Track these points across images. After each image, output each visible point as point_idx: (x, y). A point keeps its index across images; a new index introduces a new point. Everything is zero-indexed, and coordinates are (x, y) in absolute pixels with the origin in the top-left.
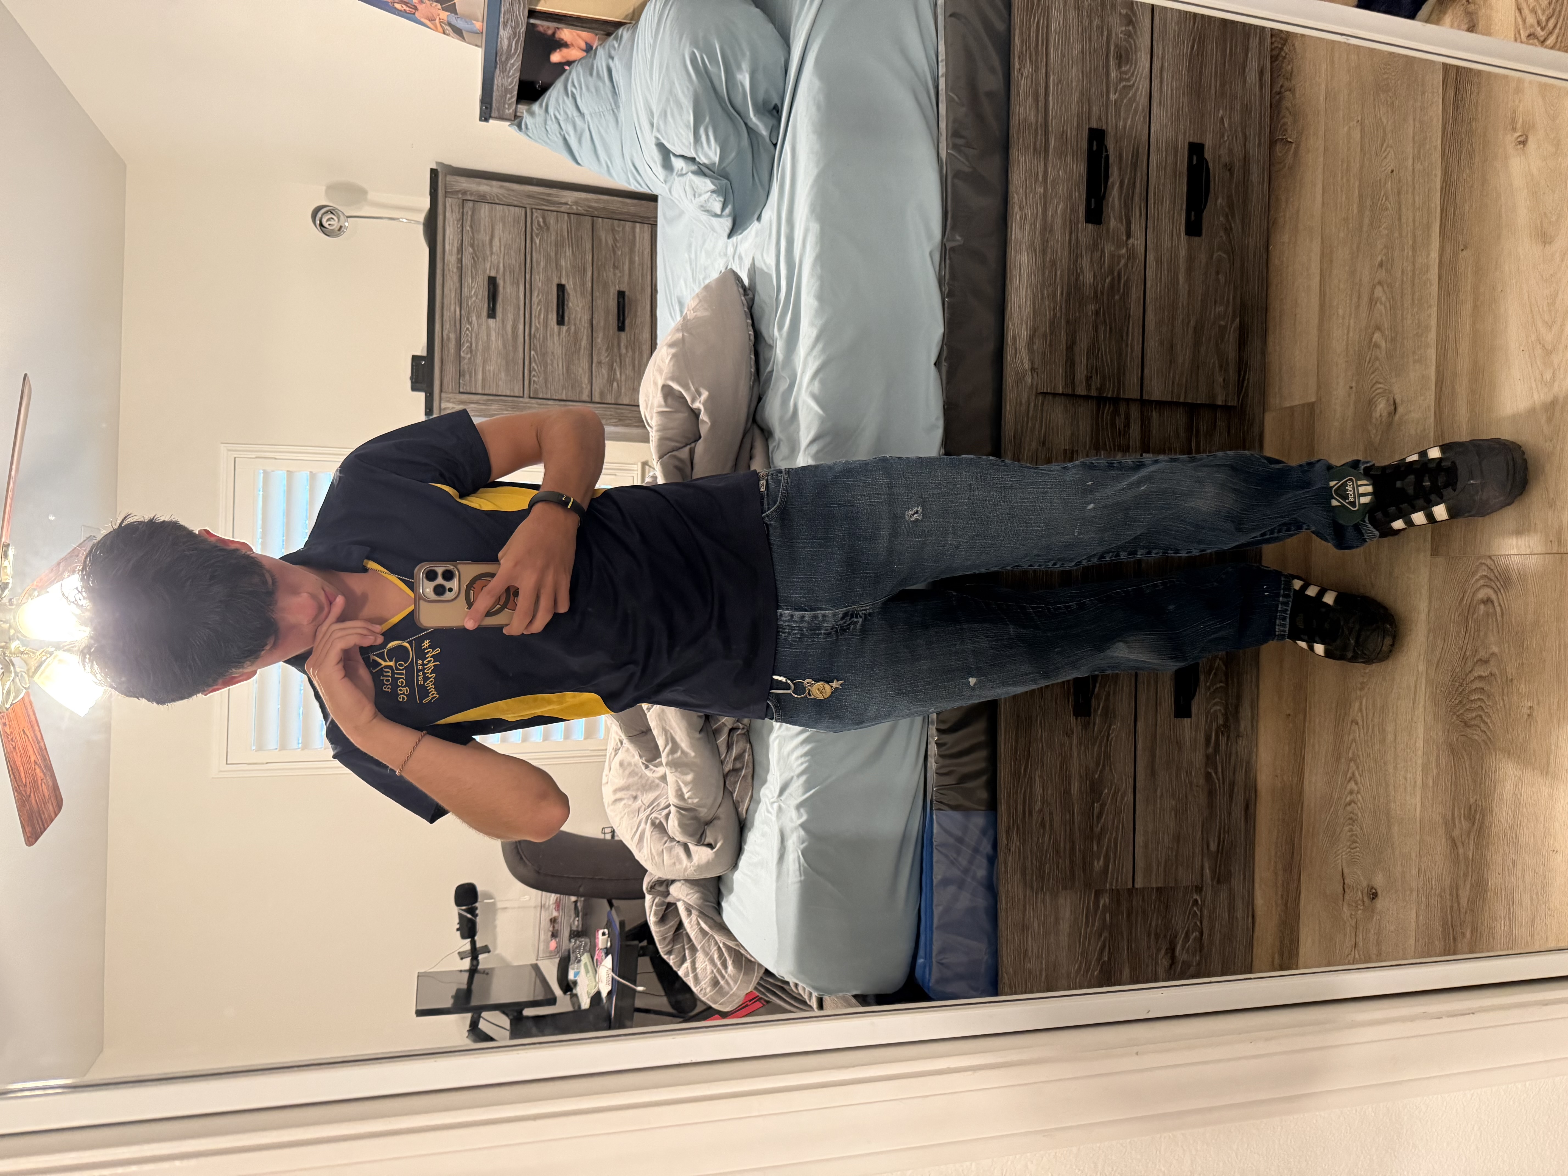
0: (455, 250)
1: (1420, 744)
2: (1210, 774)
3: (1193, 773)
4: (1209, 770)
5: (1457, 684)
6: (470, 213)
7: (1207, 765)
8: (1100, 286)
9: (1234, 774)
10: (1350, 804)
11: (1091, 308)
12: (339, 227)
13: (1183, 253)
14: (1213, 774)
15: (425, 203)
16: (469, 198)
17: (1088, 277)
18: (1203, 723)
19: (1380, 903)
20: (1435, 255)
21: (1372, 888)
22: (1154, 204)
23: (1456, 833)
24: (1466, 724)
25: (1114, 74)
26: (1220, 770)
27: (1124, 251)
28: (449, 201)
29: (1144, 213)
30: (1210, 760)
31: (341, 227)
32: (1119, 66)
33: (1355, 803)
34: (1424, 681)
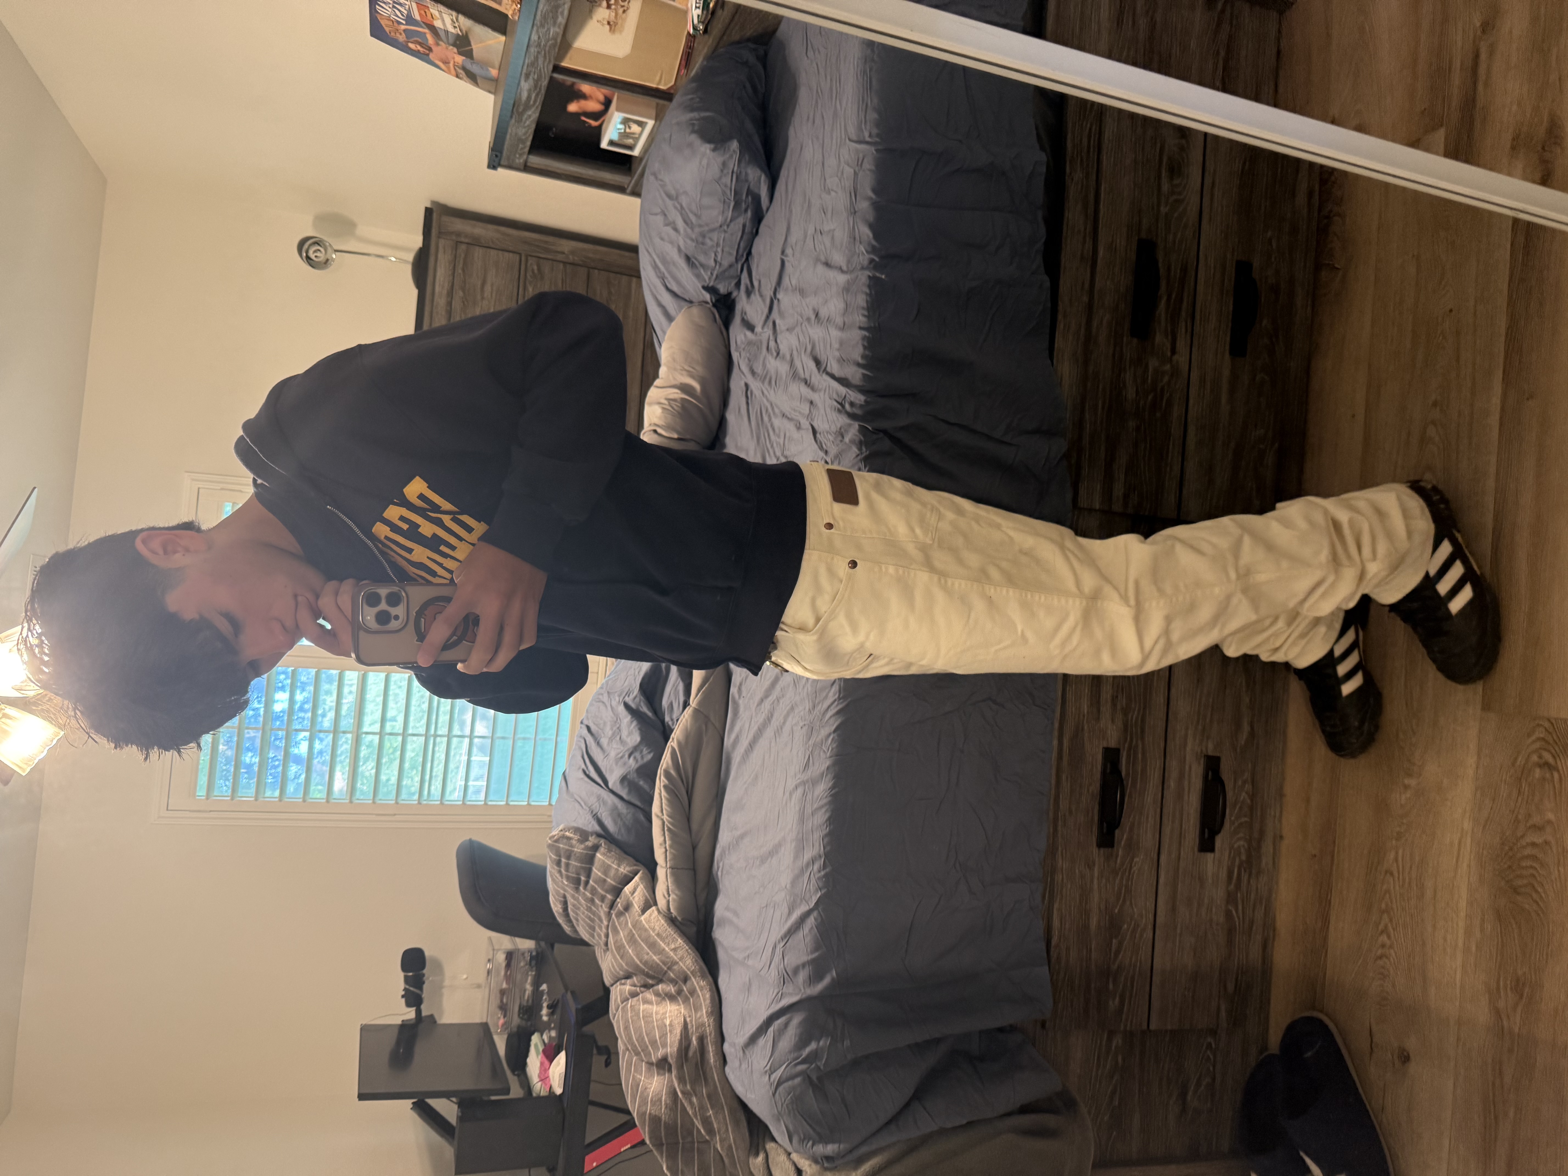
0: (445, 292)
1: (1463, 904)
2: (1231, 911)
3: (1214, 910)
4: (1230, 908)
5: (1507, 848)
6: (463, 256)
7: (1228, 902)
8: (1142, 402)
9: (1253, 911)
10: (1381, 957)
11: (1132, 424)
12: (324, 261)
13: (1226, 373)
14: (1234, 912)
15: (417, 241)
16: (463, 240)
17: (1130, 393)
18: (1226, 858)
19: (1413, 1068)
20: (1496, 401)
21: (1404, 1050)
22: (1201, 321)
23: (1501, 1004)
24: (1516, 891)
25: (1165, 187)
26: (1240, 907)
27: (1168, 367)
28: (442, 242)
29: (1189, 330)
30: (1231, 898)
31: (327, 260)
32: (1171, 178)
33: (1387, 957)
34: (1469, 840)
